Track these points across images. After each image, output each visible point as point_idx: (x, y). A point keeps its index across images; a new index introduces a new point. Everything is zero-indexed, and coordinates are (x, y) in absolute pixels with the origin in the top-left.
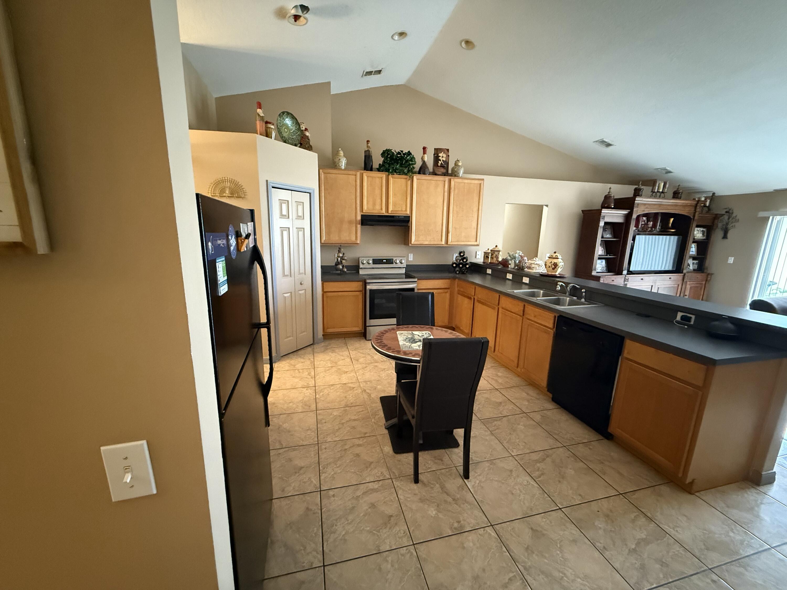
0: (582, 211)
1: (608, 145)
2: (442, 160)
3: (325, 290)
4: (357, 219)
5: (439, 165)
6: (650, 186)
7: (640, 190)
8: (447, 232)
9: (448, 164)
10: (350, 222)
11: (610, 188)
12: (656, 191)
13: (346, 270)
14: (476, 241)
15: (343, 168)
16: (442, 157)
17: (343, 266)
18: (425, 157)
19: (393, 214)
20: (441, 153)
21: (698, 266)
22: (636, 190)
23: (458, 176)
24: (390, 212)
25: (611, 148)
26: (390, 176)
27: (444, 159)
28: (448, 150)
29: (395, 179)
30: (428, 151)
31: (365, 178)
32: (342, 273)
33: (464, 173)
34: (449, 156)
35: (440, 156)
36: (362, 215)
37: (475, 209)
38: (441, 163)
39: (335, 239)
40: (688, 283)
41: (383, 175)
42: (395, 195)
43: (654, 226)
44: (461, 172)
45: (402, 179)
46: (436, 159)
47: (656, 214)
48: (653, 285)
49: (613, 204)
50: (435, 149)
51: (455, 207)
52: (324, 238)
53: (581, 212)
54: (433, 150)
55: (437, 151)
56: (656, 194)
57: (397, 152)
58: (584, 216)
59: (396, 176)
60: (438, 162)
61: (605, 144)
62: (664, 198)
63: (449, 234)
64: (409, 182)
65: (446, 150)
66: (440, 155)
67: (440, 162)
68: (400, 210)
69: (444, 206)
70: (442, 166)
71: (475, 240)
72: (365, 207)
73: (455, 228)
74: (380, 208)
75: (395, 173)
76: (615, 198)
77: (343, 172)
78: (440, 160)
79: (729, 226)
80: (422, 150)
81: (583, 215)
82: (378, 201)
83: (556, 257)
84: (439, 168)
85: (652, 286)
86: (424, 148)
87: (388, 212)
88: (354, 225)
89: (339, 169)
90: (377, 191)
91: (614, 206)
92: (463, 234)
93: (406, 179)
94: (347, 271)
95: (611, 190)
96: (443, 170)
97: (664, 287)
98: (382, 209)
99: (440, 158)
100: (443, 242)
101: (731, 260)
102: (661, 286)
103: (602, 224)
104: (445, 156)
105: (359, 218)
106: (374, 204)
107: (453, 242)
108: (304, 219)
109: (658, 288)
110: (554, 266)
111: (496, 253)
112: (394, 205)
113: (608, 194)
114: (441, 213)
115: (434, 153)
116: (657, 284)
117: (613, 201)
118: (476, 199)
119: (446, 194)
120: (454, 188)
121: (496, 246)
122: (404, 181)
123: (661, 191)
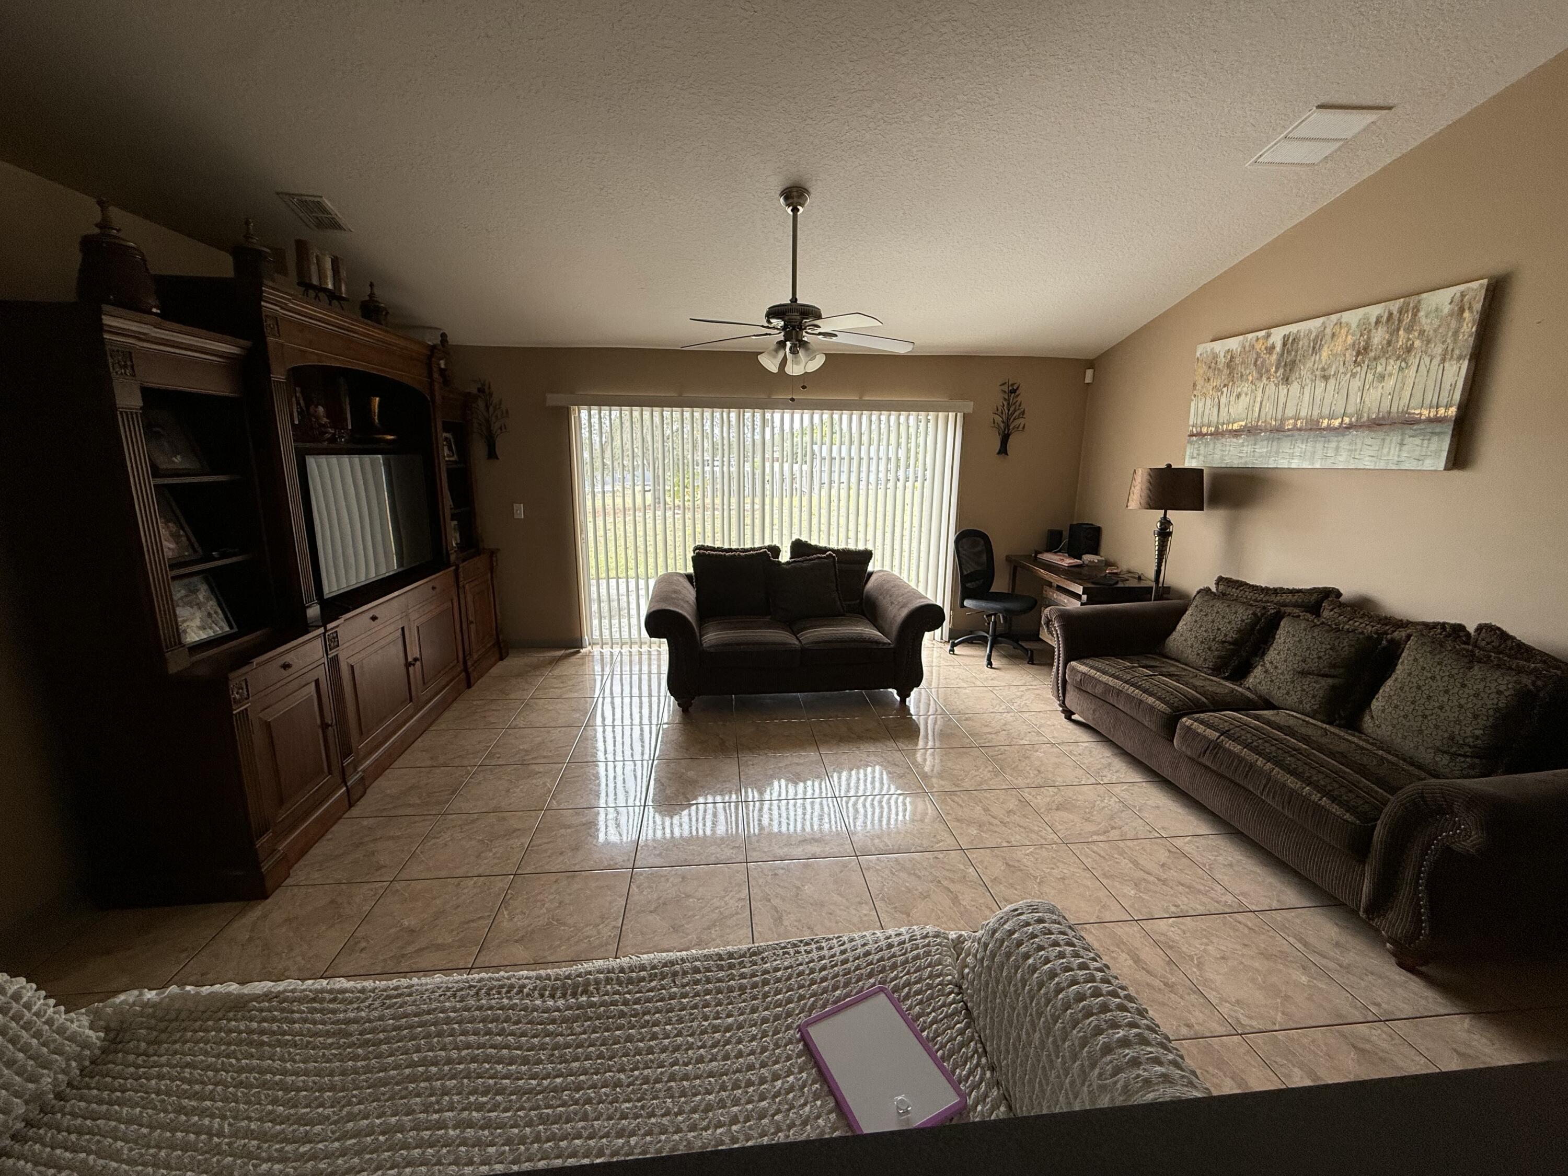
12: (314, 280)
21: (460, 535)
22: (239, 252)
40: (467, 586)
43: (336, 420)
48: (405, 624)
49: (154, 300)
56: (317, 295)
79: (495, 427)
85: (403, 629)
91: (160, 308)
97: (428, 621)
101: (520, 511)
102: (421, 620)
109: (418, 628)
116: (412, 617)
123: (329, 286)
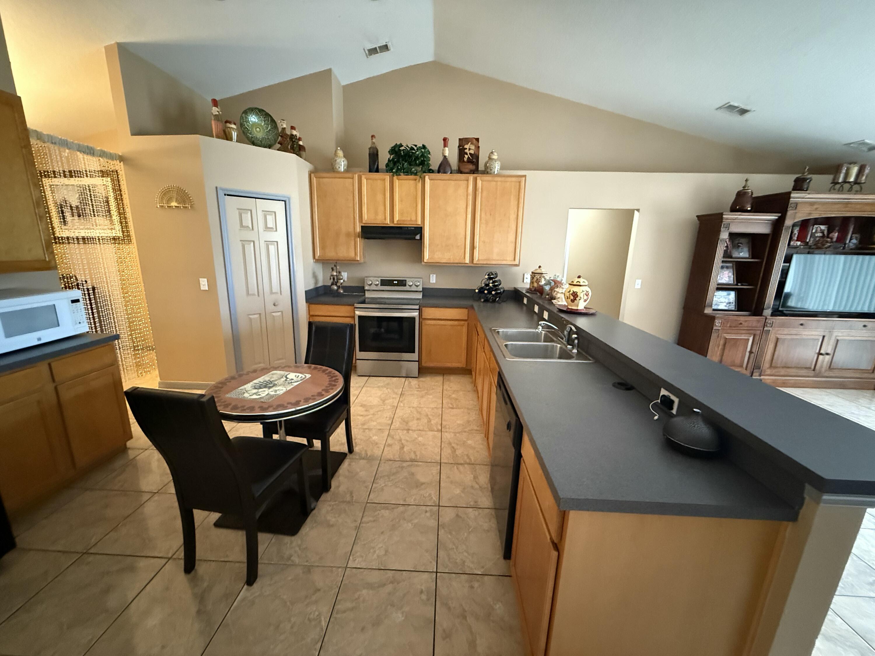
0: (697, 216)
1: (743, 112)
2: (470, 153)
3: (312, 313)
4: (356, 231)
5: (465, 159)
6: (830, 174)
7: (804, 180)
8: (473, 248)
9: (477, 158)
10: (348, 235)
11: (747, 180)
12: (841, 180)
13: (342, 291)
14: (515, 260)
15: (342, 171)
16: (469, 149)
17: (339, 287)
18: (445, 150)
19: (401, 224)
20: (468, 144)
22: (797, 181)
23: (490, 174)
24: (395, 222)
25: (747, 116)
26: (395, 177)
27: (472, 152)
28: (477, 140)
29: (401, 181)
30: (450, 143)
31: (364, 181)
32: (336, 294)
33: (502, 168)
34: (479, 147)
35: (466, 149)
36: (362, 226)
37: (513, 217)
38: (468, 157)
39: (331, 254)
41: (387, 177)
42: (401, 201)
43: (841, 239)
44: (496, 167)
45: (410, 181)
46: (462, 152)
47: (846, 220)
48: (826, 334)
49: (749, 206)
50: (460, 139)
51: (483, 215)
52: (318, 254)
53: (697, 218)
54: (458, 140)
55: (463, 142)
56: (842, 186)
57: (410, 147)
58: (700, 224)
59: (403, 176)
60: (464, 157)
61: (737, 111)
62: (860, 191)
63: (475, 250)
64: (420, 185)
65: (474, 140)
66: (466, 146)
67: (466, 156)
68: (409, 219)
69: (468, 213)
70: (469, 161)
71: (513, 259)
72: (365, 217)
73: (484, 242)
74: (384, 217)
75: (402, 174)
76: (753, 196)
77: (340, 175)
78: (467, 154)
80: (443, 142)
81: (698, 222)
82: (381, 208)
83: (578, 283)
84: (466, 164)
85: (824, 337)
86: (445, 140)
87: (393, 222)
88: (353, 238)
89: (336, 172)
90: (380, 197)
91: (752, 207)
92: (496, 250)
93: (416, 180)
94: (344, 292)
95: (748, 182)
96: (471, 167)
97: (850, 341)
98: (385, 219)
99: (466, 151)
100: (467, 261)
102: (841, 338)
103: (724, 235)
104: (473, 147)
105: (358, 229)
106: (376, 213)
107: (482, 260)
108: (276, 230)
109: (838, 341)
110: (574, 296)
111: (538, 276)
112: (401, 213)
113: (742, 189)
114: (463, 222)
115: (458, 145)
116: (835, 334)
117: (750, 201)
118: (514, 203)
119: (470, 198)
120: (482, 189)
121: (540, 267)
122: (412, 182)
123: (852, 179)
